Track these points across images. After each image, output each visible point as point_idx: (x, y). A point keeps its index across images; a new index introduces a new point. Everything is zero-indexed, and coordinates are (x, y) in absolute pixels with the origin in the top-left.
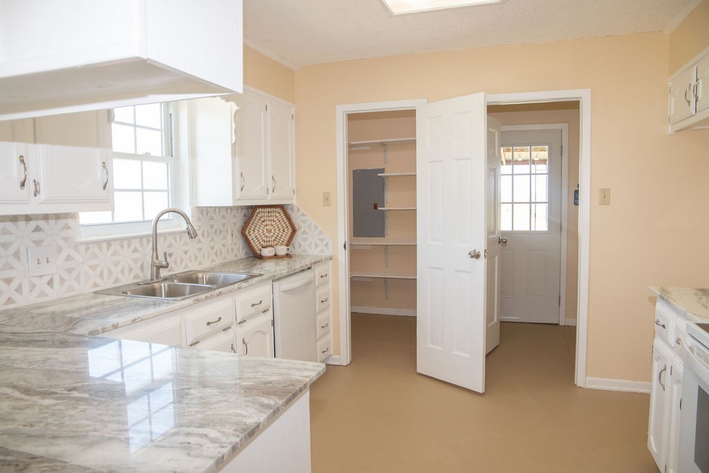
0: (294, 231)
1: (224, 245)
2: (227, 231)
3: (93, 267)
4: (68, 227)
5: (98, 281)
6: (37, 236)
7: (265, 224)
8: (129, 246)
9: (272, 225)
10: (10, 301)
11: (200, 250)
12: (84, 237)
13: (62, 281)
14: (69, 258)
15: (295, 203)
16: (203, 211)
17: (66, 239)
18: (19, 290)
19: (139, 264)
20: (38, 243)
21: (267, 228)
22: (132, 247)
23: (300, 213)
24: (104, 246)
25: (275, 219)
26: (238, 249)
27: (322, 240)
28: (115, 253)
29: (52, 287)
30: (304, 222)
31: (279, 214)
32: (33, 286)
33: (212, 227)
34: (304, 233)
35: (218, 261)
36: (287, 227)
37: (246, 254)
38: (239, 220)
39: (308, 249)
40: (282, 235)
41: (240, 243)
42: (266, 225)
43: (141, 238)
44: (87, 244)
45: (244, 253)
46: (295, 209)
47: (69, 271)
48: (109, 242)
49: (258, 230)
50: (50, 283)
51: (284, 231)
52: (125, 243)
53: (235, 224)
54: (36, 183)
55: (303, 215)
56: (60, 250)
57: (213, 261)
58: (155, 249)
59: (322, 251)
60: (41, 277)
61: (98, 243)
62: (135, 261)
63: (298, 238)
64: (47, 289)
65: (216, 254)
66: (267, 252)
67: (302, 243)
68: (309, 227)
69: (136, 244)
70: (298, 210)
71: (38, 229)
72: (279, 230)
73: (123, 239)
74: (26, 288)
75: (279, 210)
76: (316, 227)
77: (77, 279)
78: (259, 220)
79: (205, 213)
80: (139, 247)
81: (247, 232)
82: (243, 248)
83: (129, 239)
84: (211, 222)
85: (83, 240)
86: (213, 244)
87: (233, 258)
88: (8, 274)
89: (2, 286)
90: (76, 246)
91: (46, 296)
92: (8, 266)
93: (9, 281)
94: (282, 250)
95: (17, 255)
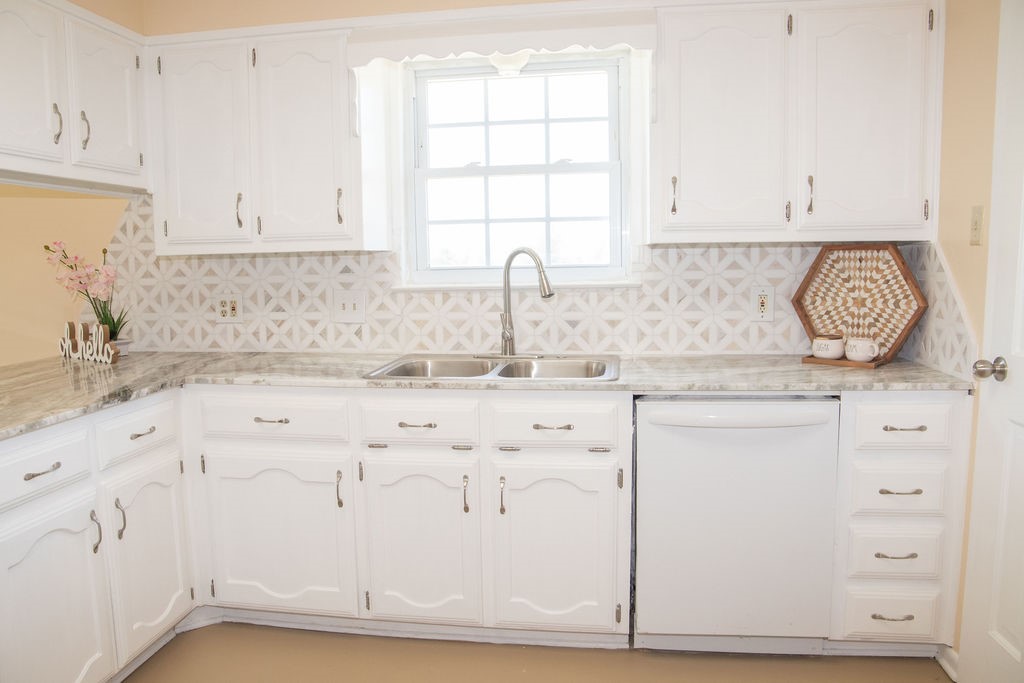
0: (923, 308)
1: (732, 322)
2: (746, 296)
3: (420, 324)
4: (383, 269)
5: (427, 341)
6: (346, 278)
7: (850, 285)
8: (482, 302)
9: (868, 290)
10: (313, 344)
11: (654, 323)
12: (407, 282)
13: (374, 333)
14: (382, 307)
17: (381, 284)
18: (323, 334)
20: (346, 286)
21: (856, 294)
22: (488, 304)
24: (439, 298)
25: (876, 276)
26: (786, 333)
28: (456, 308)
29: (360, 338)
30: (941, 287)
32: (339, 334)
33: (694, 283)
36: (906, 297)
40: (891, 316)
41: (789, 321)
42: (853, 290)
44: (409, 294)
46: (933, 257)
47: (383, 323)
48: (446, 294)
49: (834, 300)
50: (358, 333)
51: (897, 304)
52: (476, 297)
53: (775, 281)
56: (372, 296)
57: (693, 346)
58: (507, 310)
60: (348, 324)
61: (429, 293)
62: (494, 323)
64: (355, 339)
65: (704, 336)
68: (947, 302)
71: (346, 270)
72: (886, 302)
73: (469, 292)
74: (331, 334)
75: (889, 255)
77: (395, 335)
78: (837, 276)
81: (808, 299)
84: (693, 275)
85: (404, 285)
86: (693, 315)
87: (761, 348)
88: (313, 316)
89: (307, 327)
90: (394, 294)
91: (354, 347)
92: (313, 308)
93: (313, 323)
94: (862, 349)
95: (322, 297)
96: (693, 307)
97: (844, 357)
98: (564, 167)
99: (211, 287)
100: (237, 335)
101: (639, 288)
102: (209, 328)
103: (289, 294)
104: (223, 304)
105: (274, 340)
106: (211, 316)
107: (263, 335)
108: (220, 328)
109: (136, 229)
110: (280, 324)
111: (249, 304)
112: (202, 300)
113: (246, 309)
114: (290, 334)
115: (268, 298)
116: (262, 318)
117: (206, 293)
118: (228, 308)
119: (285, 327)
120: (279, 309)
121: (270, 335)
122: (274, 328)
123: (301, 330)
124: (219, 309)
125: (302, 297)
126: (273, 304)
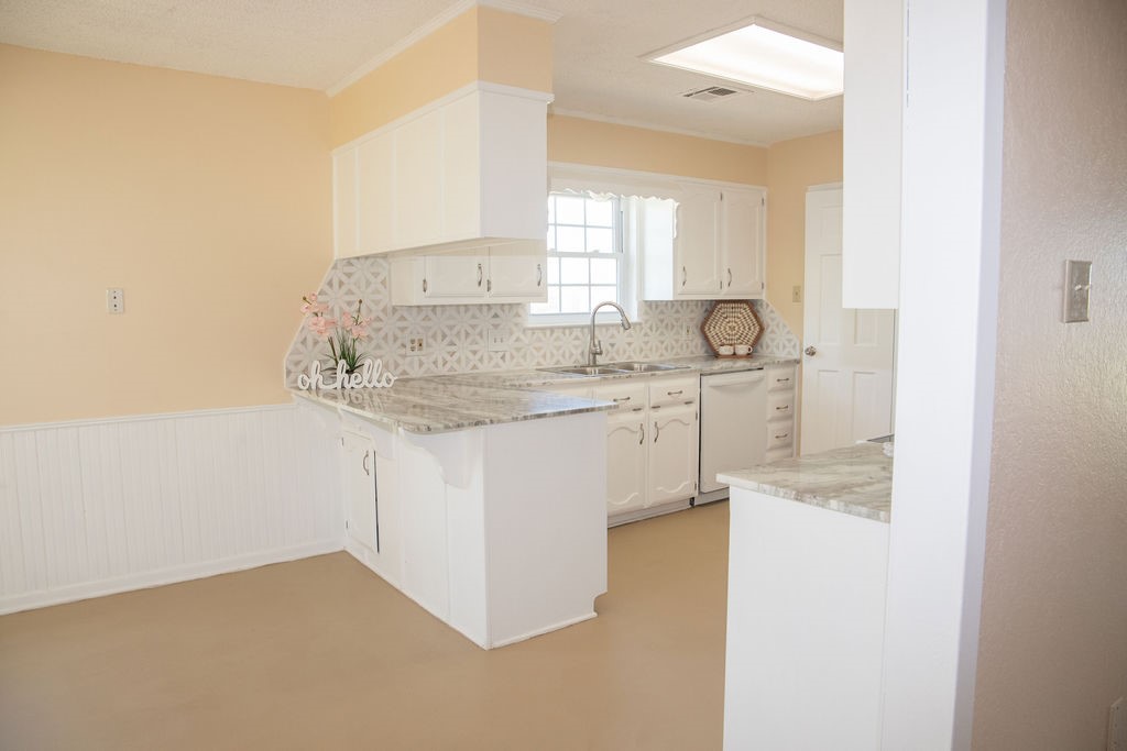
0: (762, 330)
1: (677, 341)
2: (682, 327)
3: (538, 349)
4: (517, 315)
5: (541, 360)
6: (496, 321)
7: (727, 320)
8: (570, 334)
9: (736, 322)
10: (475, 367)
11: (646, 343)
12: (531, 323)
13: (512, 357)
14: (518, 340)
15: (764, 298)
16: (651, 306)
17: (516, 325)
18: (481, 360)
19: (579, 351)
20: (496, 326)
21: (730, 325)
22: (573, 336)
23: (769, 310)
24: (548, 332)
25: (740, 315)
26: (696, 347)
27: (789, 341)
28: (557, 339)
29: (504, 361)
30: (773, 319)
31: (745, 311)
32: (491, 358)
33: (662, 321)
34: (773, 332)
35: (668, 356)
36: (754, 325)
37: (706, 352)
38: (698, 315)
39: (775, 349)
40: (747, 334)
41: (699, 340)
42: (729, 322)
43: (582, 327)
44: (532, 329)
45: (704, 350)
46: (765, 307)
47: (518, 350)
48: (552, 329)
49: (720, 328)
50: (503, 358)
51: (750, 329)
52: (567, 332)
53: (692, 319)
54: (489, 282)
55: (772, 312)
56: (511, 333)
57: (662, 355)
58: (593, 338)
59: (789, 353)
60: (497, 352)
61: (543, 329)
62: (576, 347)
63: (767, 338)
64: (501, 362)
65: (666, 349)
66: (724, 350)
67: (769, 342)
68: (778, 326)
69: (577, 332)
70: (768, 305)
71: (496, 316)
72: (744, 327)
73: (564, 328)
74: (486, 359)
75: (745, 306)
76: (784, 326)
77: (524, 357)
78: (721, 316)
79: (654, 307)
80: (579, 334)
81: (707, 328)
82: (702, 346)
83: (571, 328)
84: (661, 317)
85: (530, 326)
86: (662, 338)
87: (688, 355)
88: (475, 347)
89: (471, 356)
90: (524, 330)
91: (499, 367)
92: (474, 342)
93: (475, 353)
94: (742, 350)
95: (481, 335)
96: (662, 334)
97: (734, 354)
98: (596, 254)
99: (403, 329)
100: (421, 364)
101: (640, 324)
102: (400, 361)
103: (458, 333)
104: (413, 342)
105: (448, 366)
106: (403, 351)
107: (440, 362)
108: (408, 359)
109: (341, 284)
110: (452, 354)
111: (430, 340)
112: (396, 339)
113: (428, 345)
114: (459, 361)
115: (444, 336)
116: (438, 350)
117: (399, 333)
118: (416, 345)
119: (455, 357)
120: (452, 344)
121: (445, 363)
122: (448, 358)
123: (467, 358)
124: (409, 345)
125: (467, 334)
126: (447, 340)
